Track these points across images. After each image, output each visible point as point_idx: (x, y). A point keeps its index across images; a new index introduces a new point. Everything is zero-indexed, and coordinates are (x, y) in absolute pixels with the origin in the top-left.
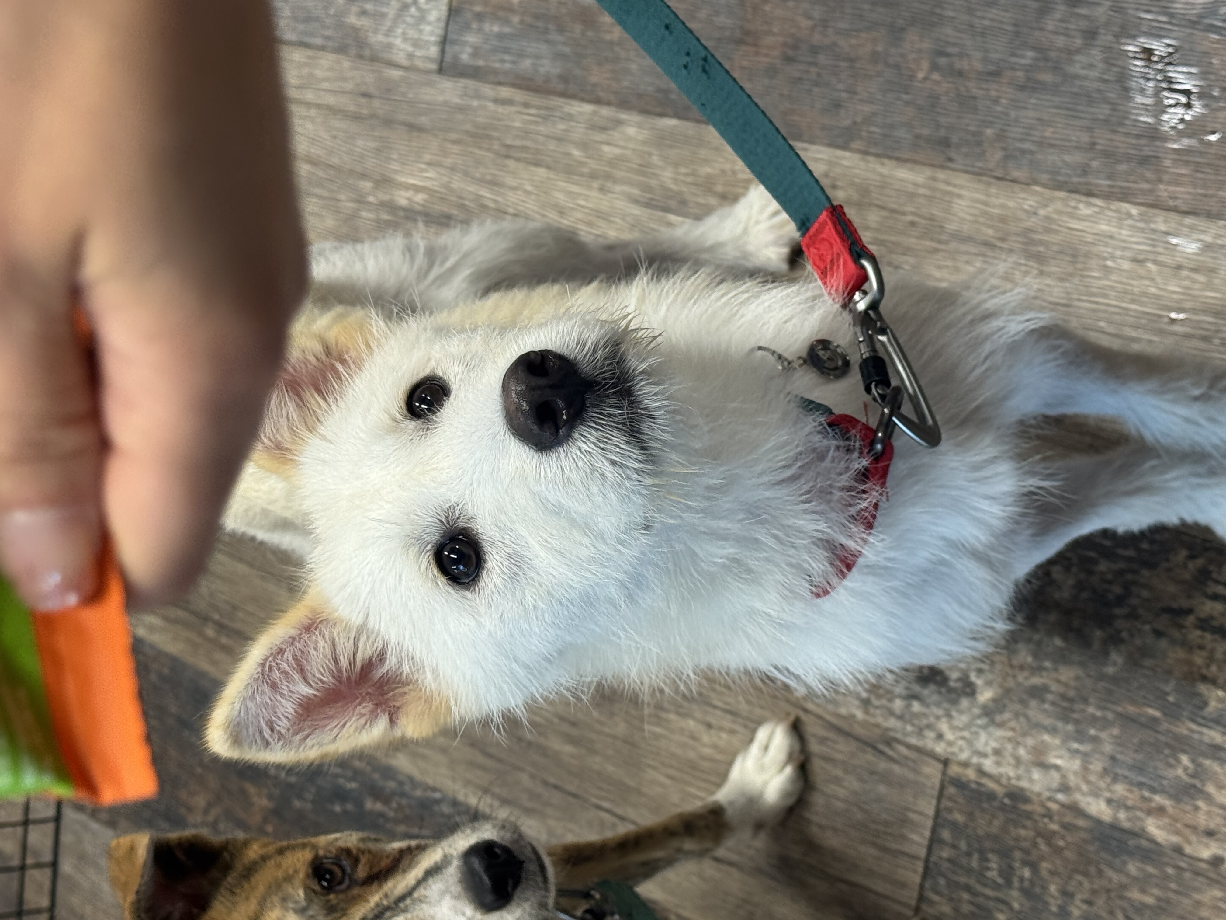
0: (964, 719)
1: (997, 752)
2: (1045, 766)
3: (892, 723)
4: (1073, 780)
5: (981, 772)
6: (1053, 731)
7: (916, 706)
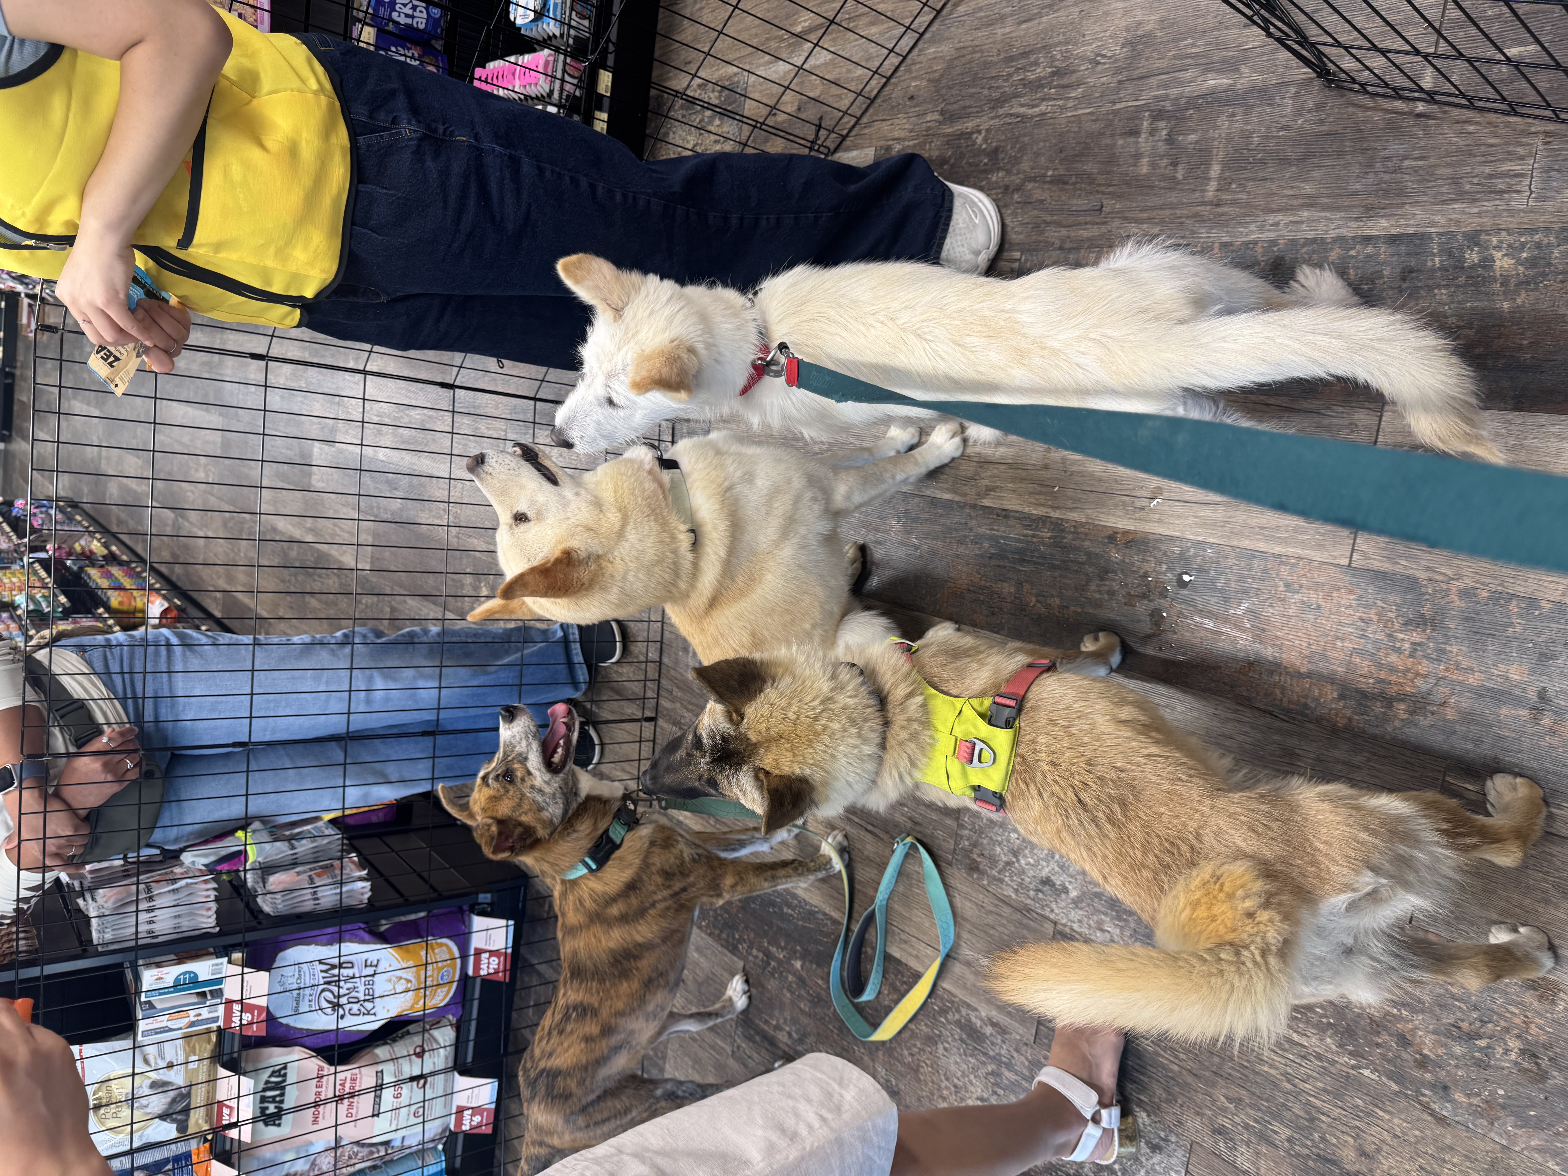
0: (1063, 904)
1: (1080, 921)
2: (1103, 931)
3: (1029, 901)
4: (1116, 938)
5: (1072, 929)
6: (1106, 914)
7: (1040, 895)
